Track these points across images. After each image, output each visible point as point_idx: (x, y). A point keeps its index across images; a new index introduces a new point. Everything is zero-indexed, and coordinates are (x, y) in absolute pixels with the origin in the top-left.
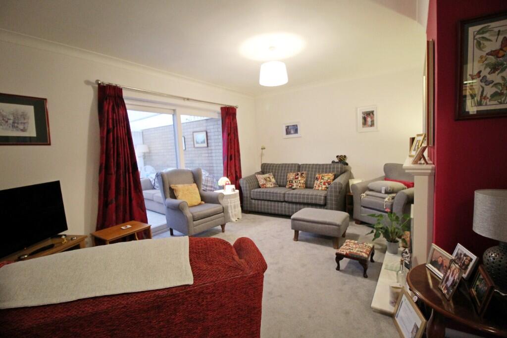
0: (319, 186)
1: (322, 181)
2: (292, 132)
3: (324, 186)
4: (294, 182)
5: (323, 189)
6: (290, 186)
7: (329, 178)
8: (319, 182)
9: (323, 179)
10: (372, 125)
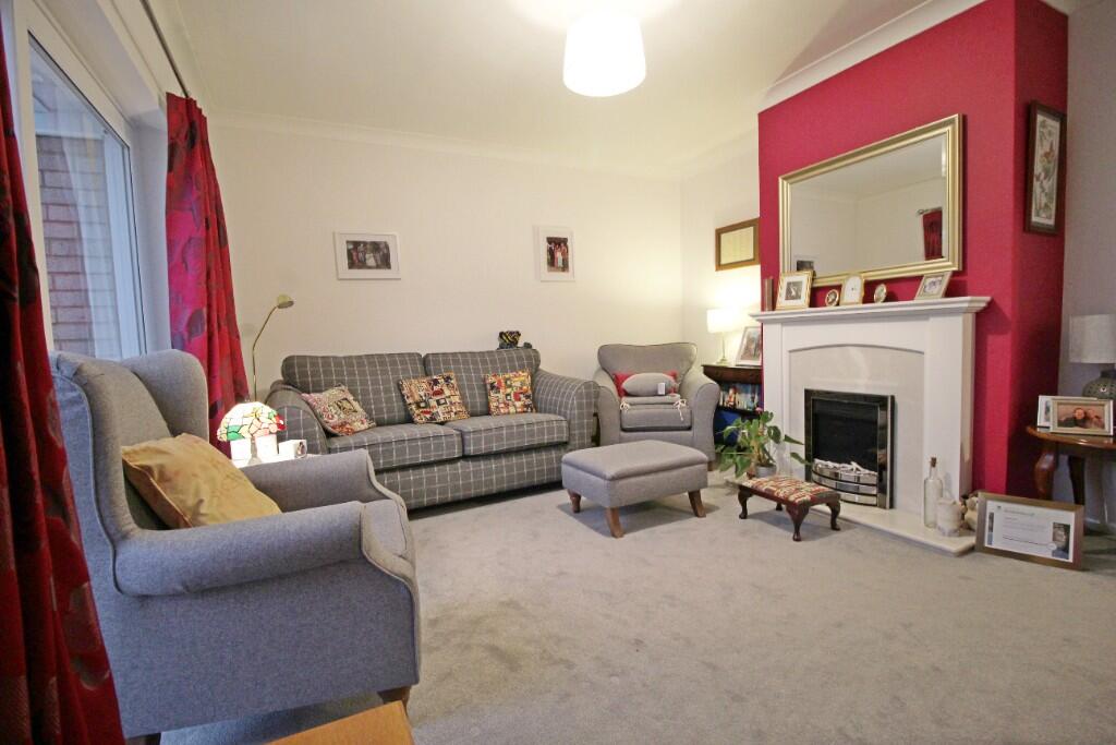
0: (507, 405)
1: (509, 390)
2: (371, 261)
3: (518, 404)
4: (433, 403)
5: (519, 410)
6: (428, 416)
7: (523, 383)
8: (501, 396)
9: (510, 386)
10: (565, 267)
